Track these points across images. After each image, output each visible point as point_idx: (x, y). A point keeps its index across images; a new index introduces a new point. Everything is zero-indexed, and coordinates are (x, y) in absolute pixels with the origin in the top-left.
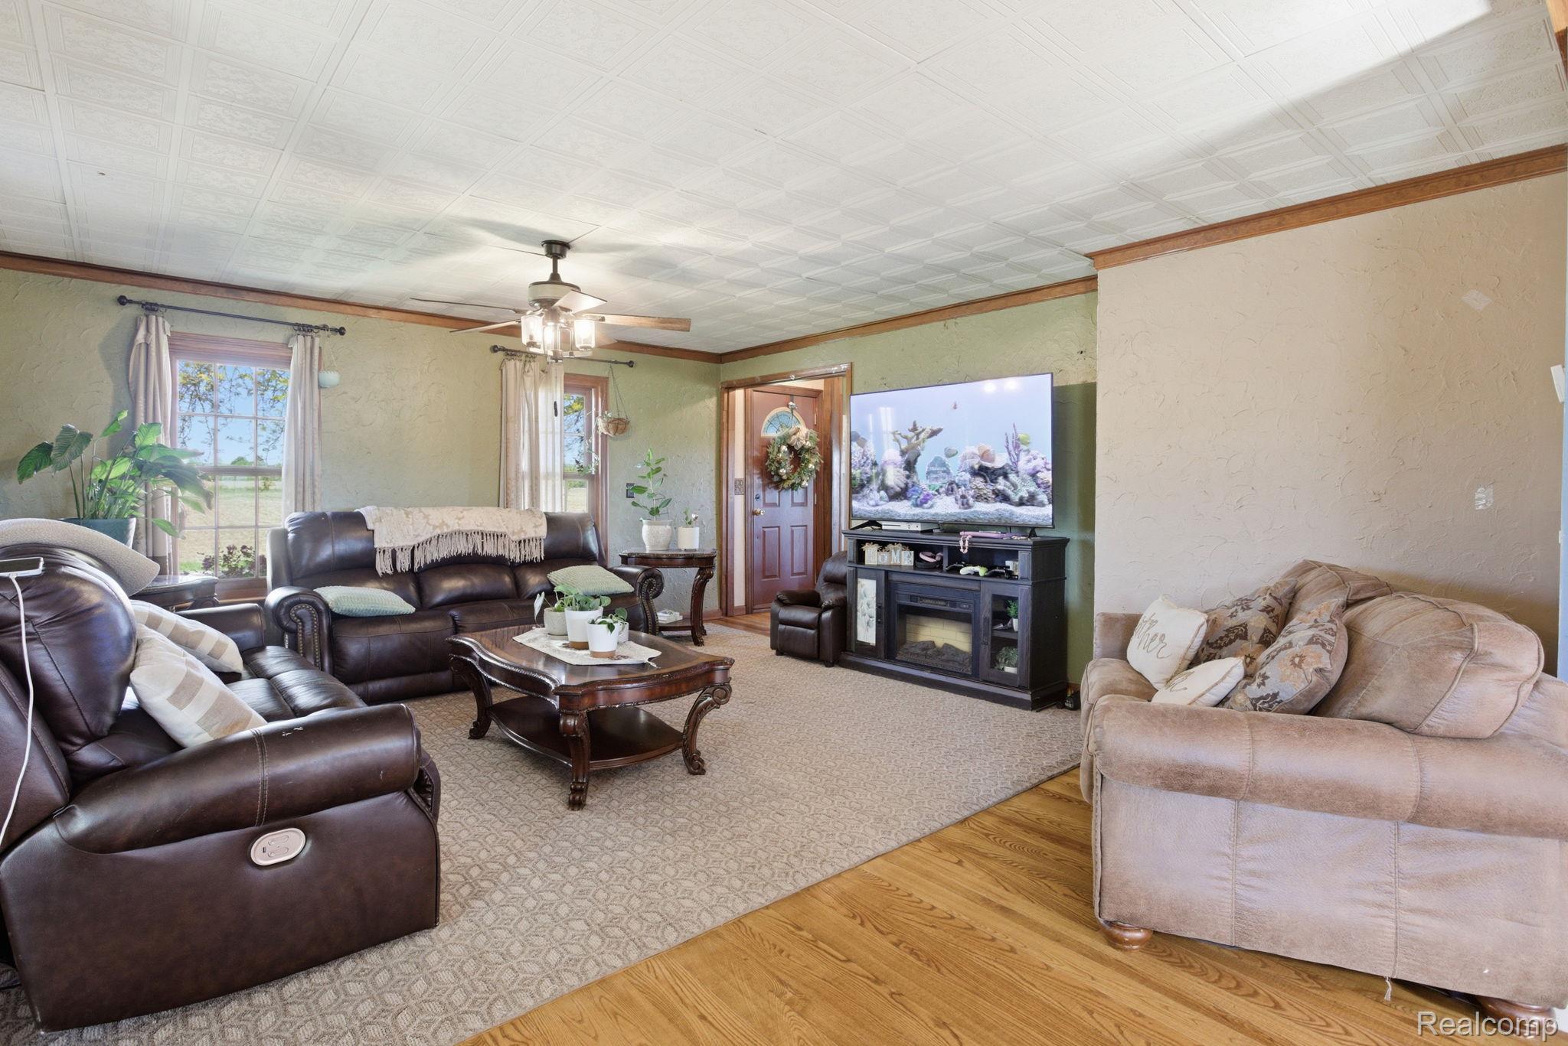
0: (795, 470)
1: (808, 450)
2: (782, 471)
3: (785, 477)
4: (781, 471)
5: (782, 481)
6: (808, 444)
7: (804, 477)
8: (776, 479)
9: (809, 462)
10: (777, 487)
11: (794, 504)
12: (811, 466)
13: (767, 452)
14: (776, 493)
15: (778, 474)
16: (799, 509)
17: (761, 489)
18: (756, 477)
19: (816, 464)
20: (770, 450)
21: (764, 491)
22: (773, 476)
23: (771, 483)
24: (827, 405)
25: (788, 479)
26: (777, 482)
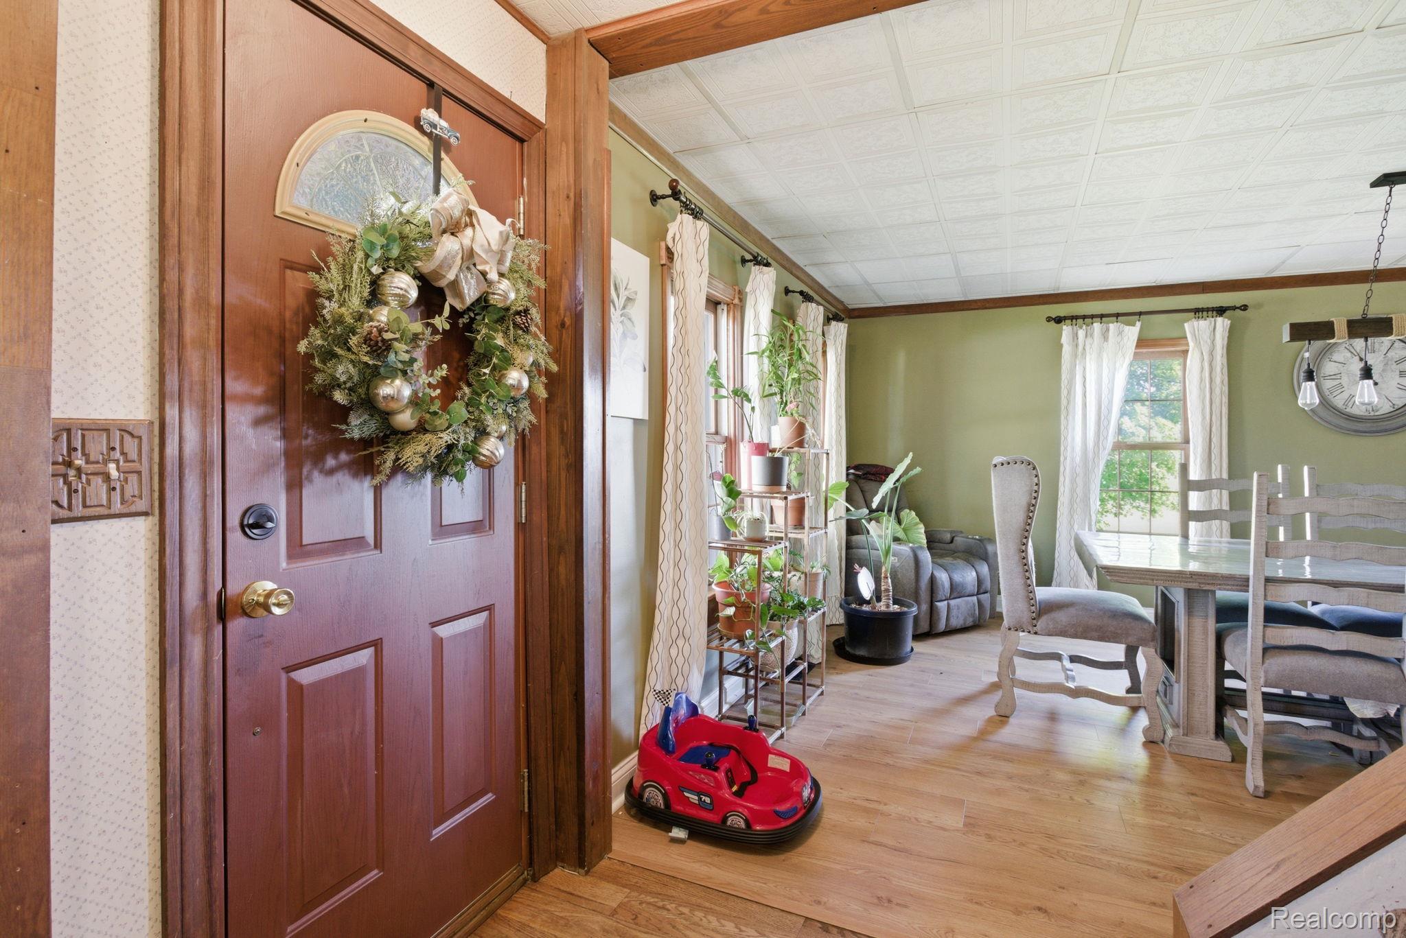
0: (449, 389)
1: (504, 316)
2: (394, 390)
3: (405, 419)
4: (385, 390)
5: (391, 435)
6: (507, 292)
7: (489, 420)
8: (358, 426)
9: (508, 361)
10: (365, 466)
11: (441, 530)
12: (514, 376)
13: (313, 295)
14: (360, 492)
15: (369, 404)
16: (467, 542)
17: (278, 479)
18: (240, 418)
19: (534, 371)
20: (332, 280)
21: (294, 486)
22: (343, 413)
23: (340, 444)
24: (560, 177)
25: (422, 428)
26: (366, 443)
